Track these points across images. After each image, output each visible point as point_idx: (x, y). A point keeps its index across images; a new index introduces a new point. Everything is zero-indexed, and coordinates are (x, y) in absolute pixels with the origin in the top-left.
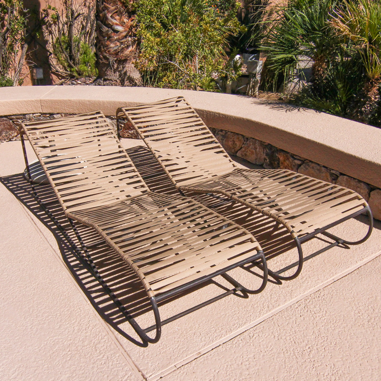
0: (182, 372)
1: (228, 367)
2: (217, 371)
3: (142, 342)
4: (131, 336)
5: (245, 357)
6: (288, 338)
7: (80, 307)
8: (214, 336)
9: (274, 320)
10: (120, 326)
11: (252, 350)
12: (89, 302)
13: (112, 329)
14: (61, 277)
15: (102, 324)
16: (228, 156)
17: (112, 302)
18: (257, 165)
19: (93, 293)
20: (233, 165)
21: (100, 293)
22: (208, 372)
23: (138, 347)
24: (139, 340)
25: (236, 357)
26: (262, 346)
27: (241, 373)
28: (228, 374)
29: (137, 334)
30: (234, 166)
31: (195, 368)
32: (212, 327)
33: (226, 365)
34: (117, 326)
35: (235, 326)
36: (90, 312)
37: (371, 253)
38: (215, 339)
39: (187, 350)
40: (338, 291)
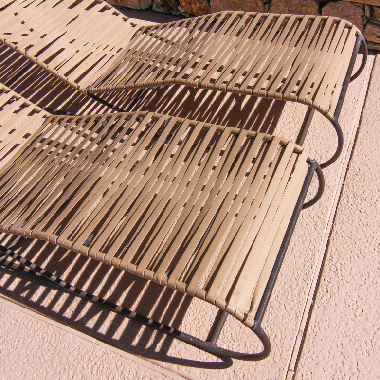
0: (304, 373)
1: (346, 329)
2: (339, 345)
3: (220, 361)
4: (198, 359)
5: (351, 304)
6: (372, 249)
7: (87, 356)
8: (297, 296)
9: (339, 232)
10: (171, 353)
11: (350, 288)
12: (95, 340)
13: (164, 364)
14: (13, 322)
15: (143, 366)
16: (118, 12)
17: (126, 321)
18: (143, 10)
19: (86, 322)
20: (131, 24)
21: (98, 315)
22: (332, 352)
23: (222, 371)
24: (213, 359)
25: (343, 311)
26: (356, 277)
27: (365, 330)
28: (353, 340)
29: (204, 352)
30: (134, 26)
31: (314, 356)
32: (283, 282)
33: (341, 329)
34: (167, 356)
35: (307, 267)
36: (110, 357)
37: (359, 90)
38: (300, 300)
39: (283, 336)
40: (368, 157)
